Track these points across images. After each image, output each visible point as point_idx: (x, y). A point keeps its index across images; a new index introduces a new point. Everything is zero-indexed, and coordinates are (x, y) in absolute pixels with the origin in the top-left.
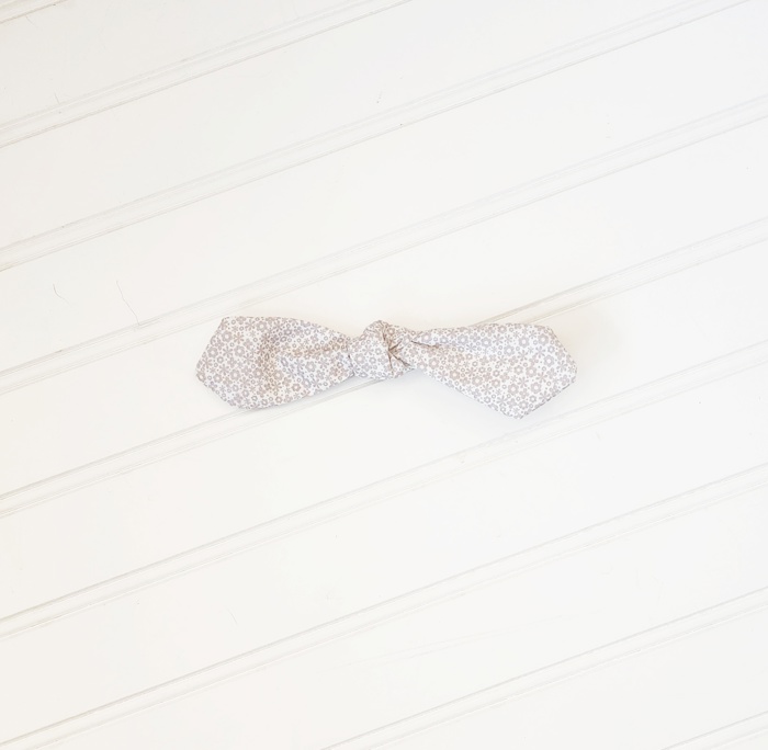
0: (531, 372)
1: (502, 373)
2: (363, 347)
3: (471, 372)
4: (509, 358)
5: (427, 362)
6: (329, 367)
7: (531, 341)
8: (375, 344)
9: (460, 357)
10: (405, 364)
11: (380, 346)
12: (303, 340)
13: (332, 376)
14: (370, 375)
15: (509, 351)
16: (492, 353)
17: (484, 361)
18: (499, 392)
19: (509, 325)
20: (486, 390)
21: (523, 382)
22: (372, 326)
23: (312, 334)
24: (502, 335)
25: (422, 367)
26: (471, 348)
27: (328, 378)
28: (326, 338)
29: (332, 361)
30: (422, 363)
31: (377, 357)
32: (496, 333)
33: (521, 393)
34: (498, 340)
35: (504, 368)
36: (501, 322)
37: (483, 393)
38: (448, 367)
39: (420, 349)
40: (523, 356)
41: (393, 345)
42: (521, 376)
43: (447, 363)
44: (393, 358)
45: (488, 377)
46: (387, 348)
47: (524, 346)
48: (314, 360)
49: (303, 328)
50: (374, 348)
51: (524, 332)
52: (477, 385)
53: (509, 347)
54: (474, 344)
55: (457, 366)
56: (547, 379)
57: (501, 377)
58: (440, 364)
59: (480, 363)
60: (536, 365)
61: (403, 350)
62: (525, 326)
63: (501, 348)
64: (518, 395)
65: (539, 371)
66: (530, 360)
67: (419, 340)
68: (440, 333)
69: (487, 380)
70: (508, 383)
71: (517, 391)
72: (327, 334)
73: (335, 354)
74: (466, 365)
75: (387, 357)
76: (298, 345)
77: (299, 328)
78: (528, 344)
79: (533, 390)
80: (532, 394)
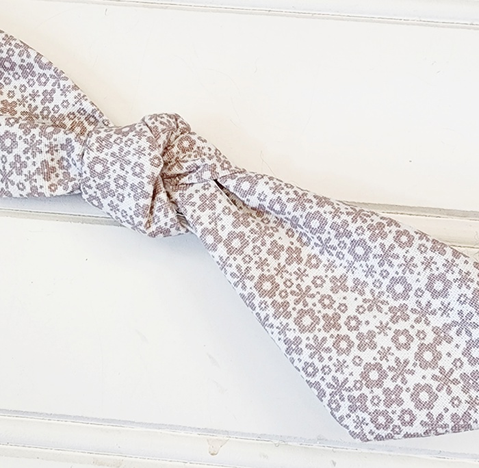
0: (428, 356)
1: (364, 329)
2: (115, 149)
3: (302, 295)
4: (393, 303)
5: (224, 235)
6: (39, 158)
7: (454, 292)
8: (140, 152)
9: (294, 255)
10: (181, 218)
11: (145, 160)
12: (29, 90)
13: (39, 178)
14: (107, 209)
15: (399, 288)
16: (362, 277)
17: (339, 284)
18: (340, 367)
19: (423, 235)
20: (318, 348)
21: (401, 368)
22: (155, 117)
23: (49, 87)
24: (398, 250)
25: (210, 239)
26: (325, 246)
27: (29, 178)
28: (66, 103)
29: (52, 149)
30: (214, 232)
31: (132, 179)
32: (389, 241)
33: (386, 391)
34: (386, 256)
35: (372, 319)
36: (410, 223)
37: (307, 352)
38: (262, 264)
39: (222, 201)
40: (424, 313)
41: (176, 170)
42: (403, 355)
43: (264, 255)
44: (162, 195)
45: (332, 322)
46: (157, 171)
47: (435, 294)
48: (20, 132)
49: (37, 69)
50: (134, 159)
51: (449, 265)
52: (302, 330)
53: (403, 280)
54: (334, 242)
55: (280, 270)
56: (457, 390)
57: (360, 336)
58: (248, 250)
59: (328, 285)
60: (443, 348)
61: (191, 190)
62: (456, 254)
63: (384, 274)
64: (378, 392)
65: (446, 363)
66: (436, 330)
67: (230, 184)
68: (276, 189)
69: (327, 328)
70: (369, 356)
71: (379, 383)
72: (71, 97)
73: (61, 137)
74: (300, 274)
75: (149, 189)
76: (18, 96)
77: (30, 66)
78: (444, 293)
79: (415, 397)
80: (409, 404)
